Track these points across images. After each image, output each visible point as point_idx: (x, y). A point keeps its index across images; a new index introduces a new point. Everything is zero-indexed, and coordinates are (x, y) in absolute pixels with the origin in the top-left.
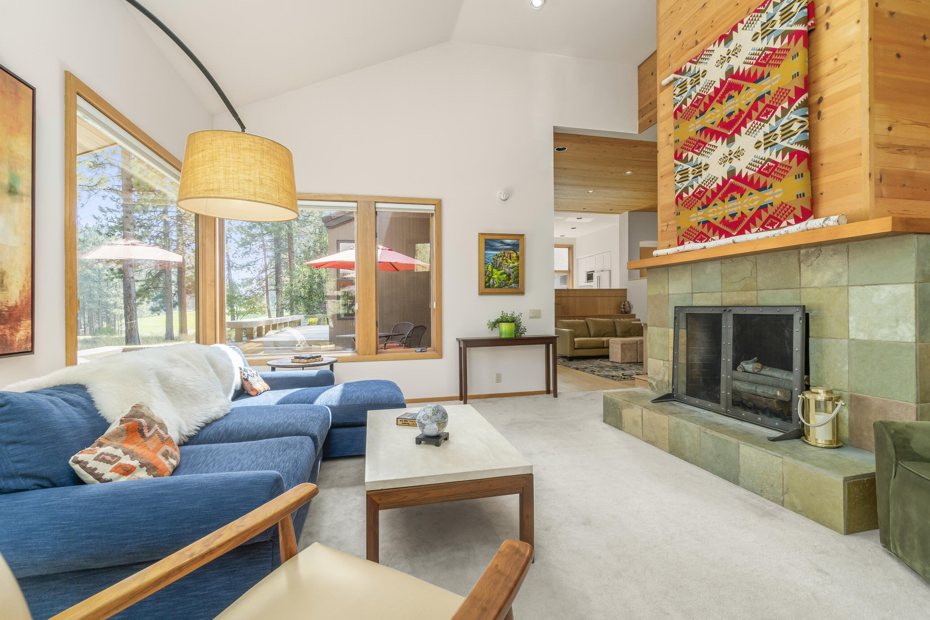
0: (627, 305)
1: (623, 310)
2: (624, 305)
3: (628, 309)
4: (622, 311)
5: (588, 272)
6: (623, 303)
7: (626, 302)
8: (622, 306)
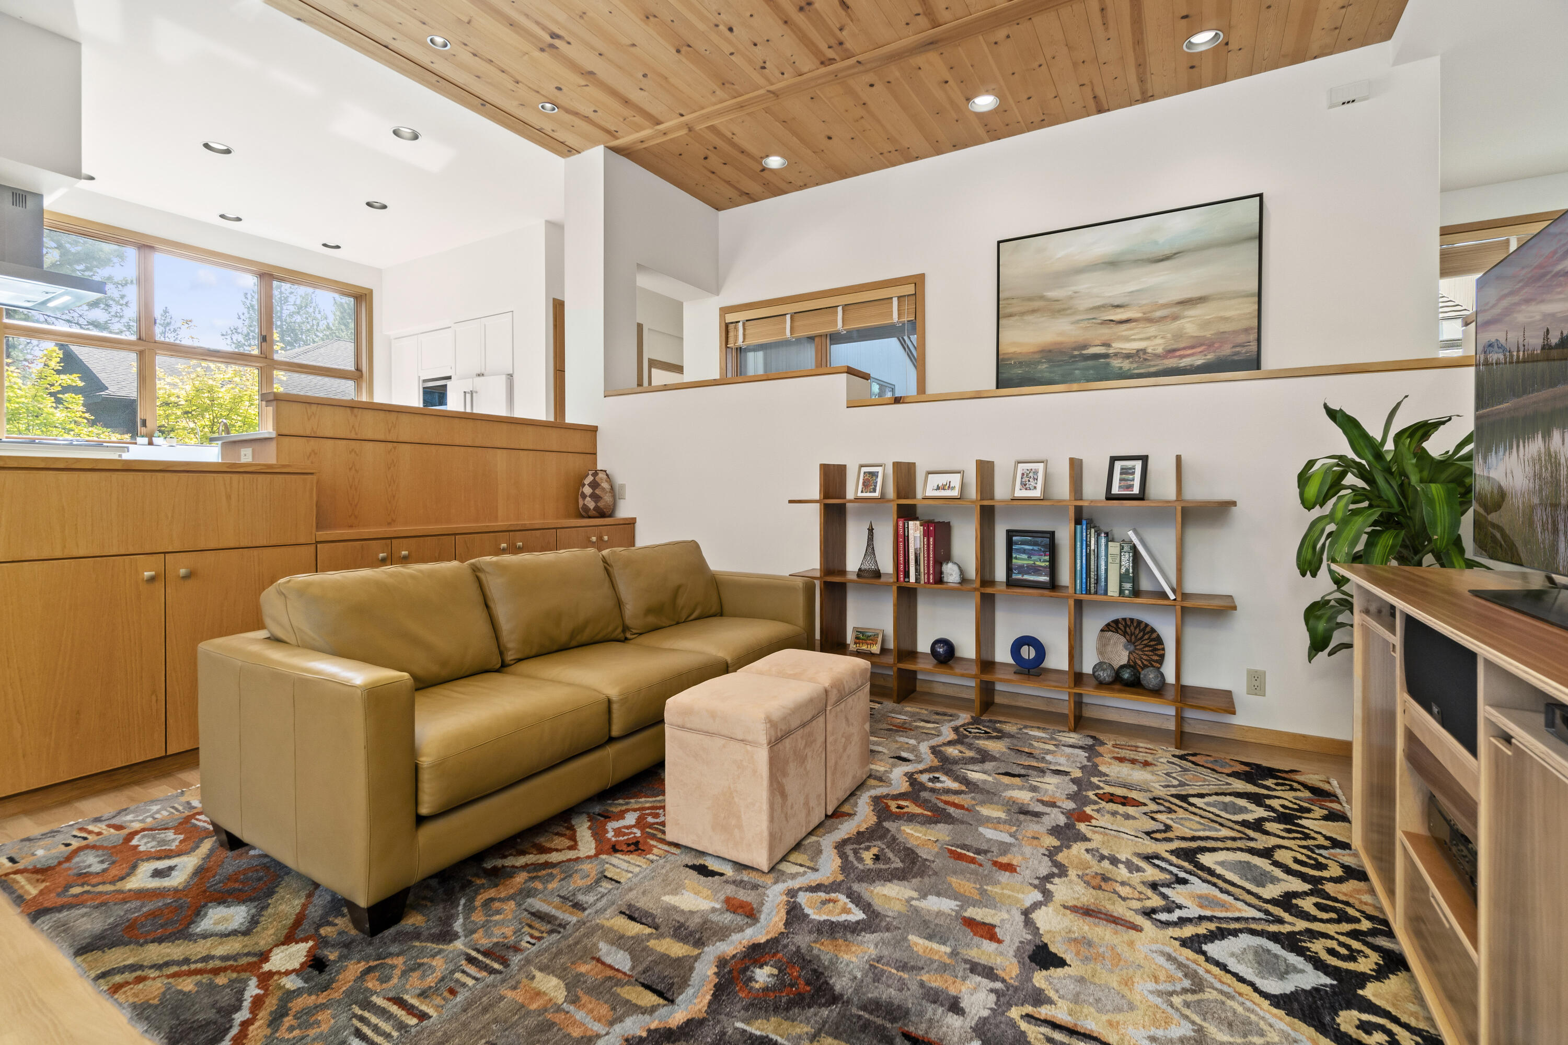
0: (605, 485)
1: (591, 504)
2: (594, 485)
3: (607, 498)
4: (586, 508)
5: (425, 381)
6: (590, 479)
7: (601, 475)
8: (587, 490)
